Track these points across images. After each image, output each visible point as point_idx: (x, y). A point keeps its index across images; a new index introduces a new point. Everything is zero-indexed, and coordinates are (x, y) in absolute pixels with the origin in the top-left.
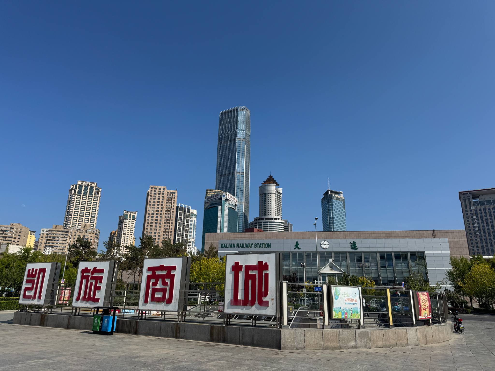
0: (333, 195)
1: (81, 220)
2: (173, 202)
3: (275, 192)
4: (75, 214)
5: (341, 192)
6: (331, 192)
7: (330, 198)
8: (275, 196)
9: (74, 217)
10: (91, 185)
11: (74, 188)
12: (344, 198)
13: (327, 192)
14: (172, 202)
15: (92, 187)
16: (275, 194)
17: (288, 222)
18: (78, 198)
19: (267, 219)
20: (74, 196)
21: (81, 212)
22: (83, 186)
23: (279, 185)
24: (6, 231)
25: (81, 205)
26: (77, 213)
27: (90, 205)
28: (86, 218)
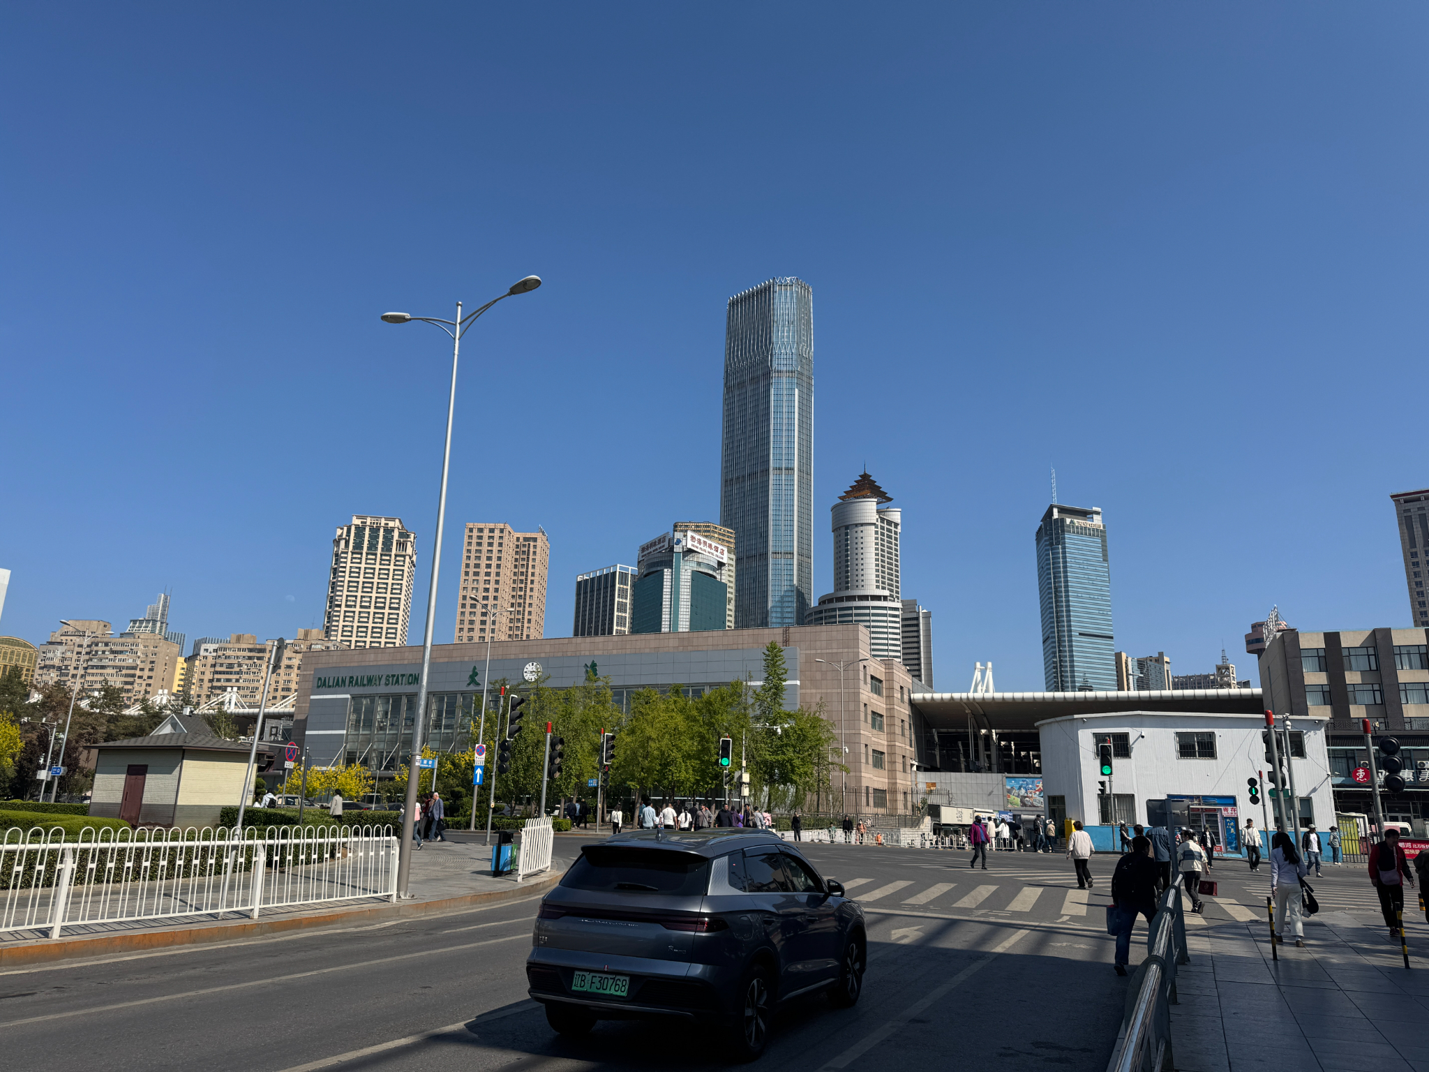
0: (1068, 521)
1: (365, 617)
2: (531, 563)
3: (875, 522)
4: (349, 603)
5: (1095, 509)
6: (1062, 510)
7: (1057, 529)
8: (876, 533)
9: (345, 612)
10: (387, 524)
11: (344, 536)
12: (1104, 527)
13: (1050, 513)
14: (528, 564)
15: (389, 531)
16: (877, 527)
17: (917, 607)
18: (354, 560)
19: (852, 598)
20: (345, 555)
21: (364, 597)
22: (367, 529)
23: (890, 499)
24: (121, 652)
25: (364, 578)
26: (354, 599)
27: (386, 577)
28: (378, 613)
